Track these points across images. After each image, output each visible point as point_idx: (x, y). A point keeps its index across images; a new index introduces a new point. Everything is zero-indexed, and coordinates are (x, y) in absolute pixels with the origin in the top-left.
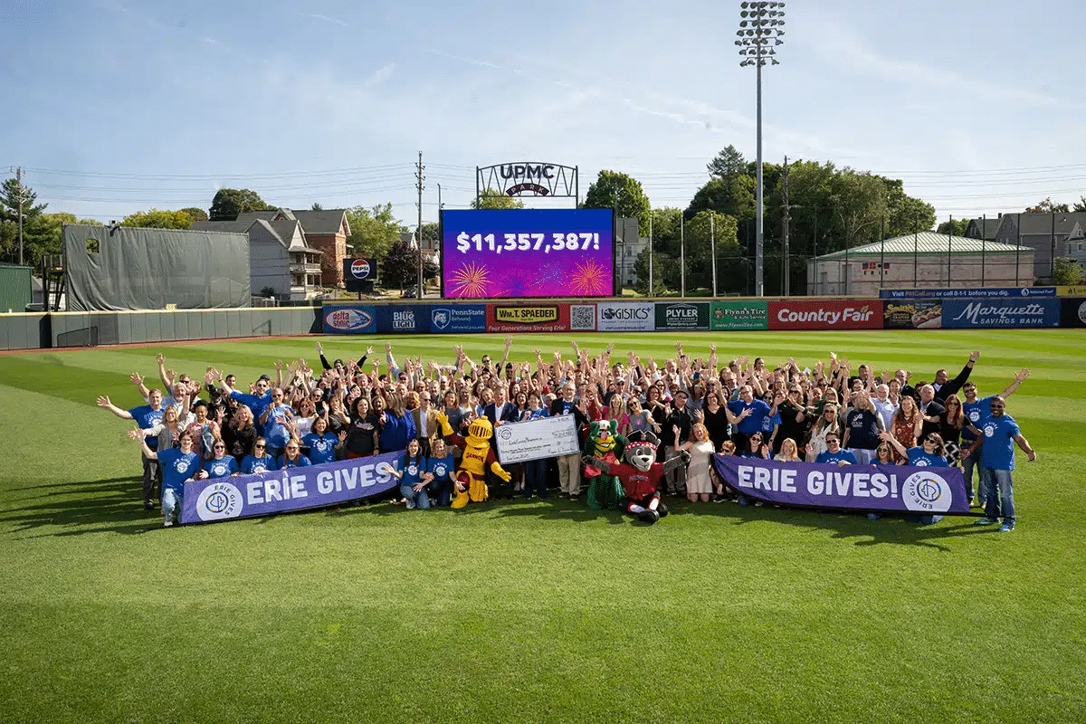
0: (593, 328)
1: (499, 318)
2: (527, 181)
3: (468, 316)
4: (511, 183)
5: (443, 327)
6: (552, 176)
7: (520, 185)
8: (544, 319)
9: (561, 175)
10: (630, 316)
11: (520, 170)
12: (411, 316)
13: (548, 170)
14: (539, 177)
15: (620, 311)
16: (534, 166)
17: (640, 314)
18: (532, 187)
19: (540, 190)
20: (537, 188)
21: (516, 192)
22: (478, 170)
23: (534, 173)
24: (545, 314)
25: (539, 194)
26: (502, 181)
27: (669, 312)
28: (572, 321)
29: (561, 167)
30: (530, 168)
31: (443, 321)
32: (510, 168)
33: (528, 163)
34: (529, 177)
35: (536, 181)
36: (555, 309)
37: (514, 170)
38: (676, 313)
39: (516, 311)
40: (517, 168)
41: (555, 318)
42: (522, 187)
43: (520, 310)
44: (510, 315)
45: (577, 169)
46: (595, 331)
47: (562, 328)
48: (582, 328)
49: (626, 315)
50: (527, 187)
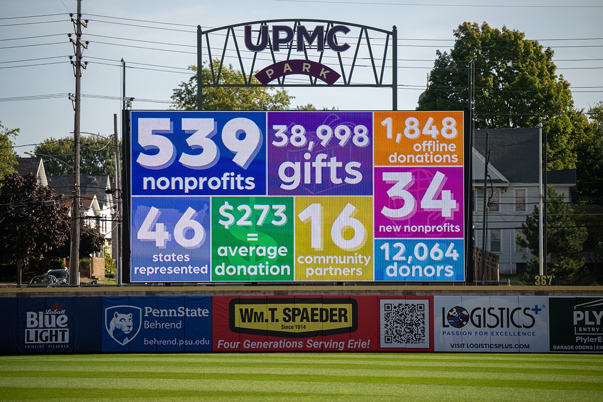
0: (426, 345)
1: (238, 323)
2: (297, 55)
3: (176, 320)
4: (265, 60)
5: (127, 341)
6: (346, 47)
7: (282, 64)
8: (328, 326)
9: (364, 41)
10: (500, 322)
11: (283, 35)
12: (62, 320)
13: (339, 34)
14: (320, 48)
15: (480, 312)
16: (310, 27)
17: (519, 317)
18: (306, 67)
19: (323, 73)
20: (316, 70)
21: (273, 78)
22: (200, 33)
23: (310, 41)
24: (330, 316)
25: (319, 82)
26: (247, 55)
27: (578, 316)
28: (383, 330)
29: (364, 28)
30: (302, 31)
31: (126, 330)
32: (264, 30)
33: (299, 21)
34: (301, 47)
35: (313, 55)
36: (349, 307)
37: (271, 35)
38: (592, 318)
39: (273, 310)
40: (276, 30)
41: (349, 324)
42: (287, 67)
43: (280, 307)
44: (260, 317)
45: (394, 33)
46: (431, 350)
47: (364, 345)
48: (403, 345)
49: (490, 320)
50: (297, 67)
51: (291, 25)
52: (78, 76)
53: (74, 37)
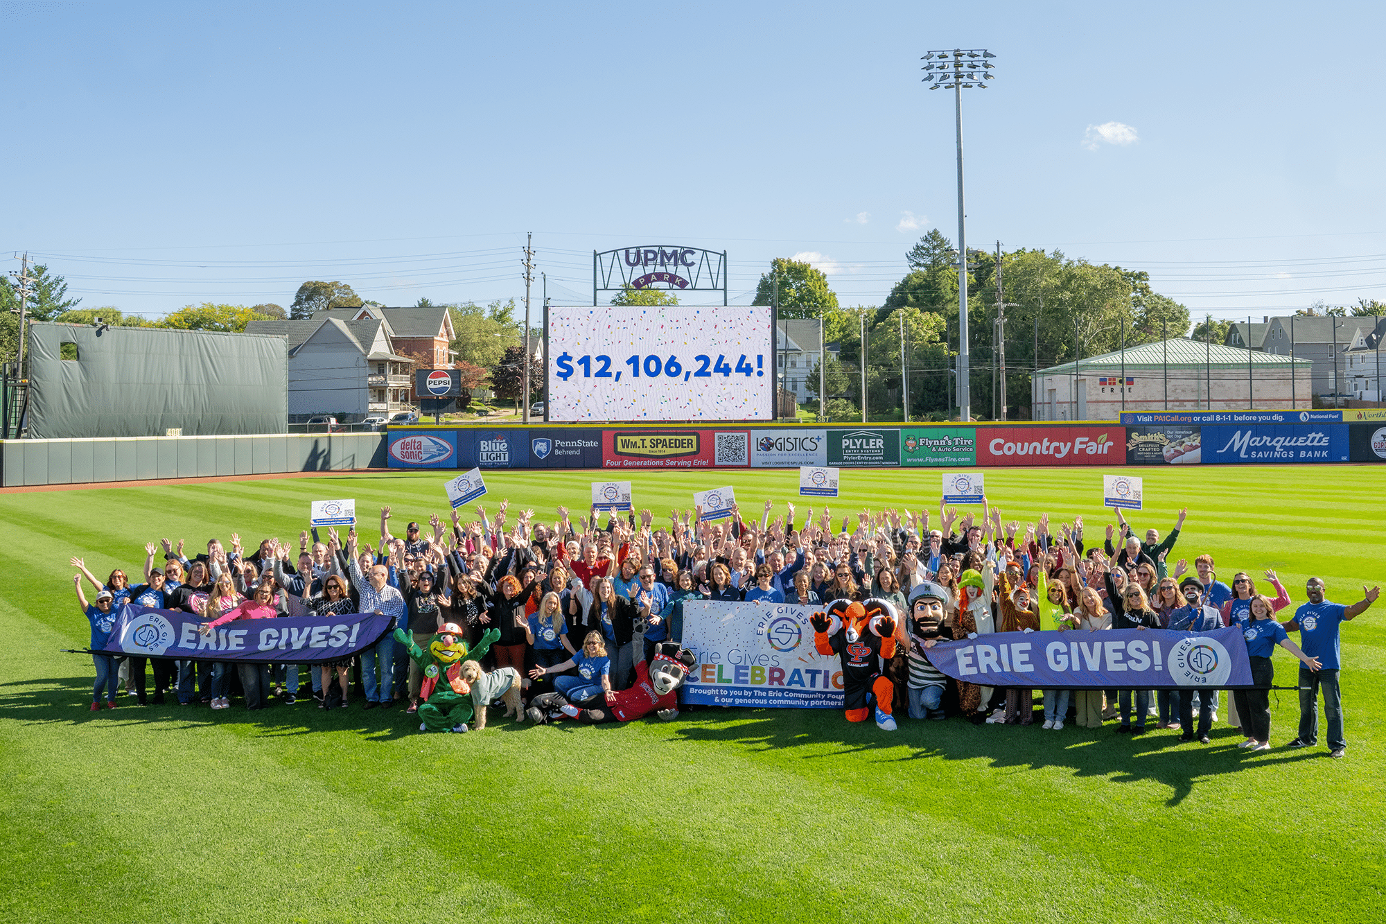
0: (746, 463)
1: (620, 449)
2: (660, 269)
4: (639, 272)
6: (693, 264)
7: (651, 274)
8: (680, 450)
9: (705, 262)
10: (794, 447)
11: (651, 256)
12: (503, 446)
13: (688, 256)
14: (676, 264)
15: (781, 441)
16: (669, 251)
17: (807, 444)
18: (666, 277)
19: (677, 281)
20: (672, 278)
21: (644, 284)
22: (595, 255)
23: (669, 259)
24: (682, 444)
25: (675, 287)
26: (627, 269)
27: (845, 443)
28: (717, 453)
29: (705, 251)
30: (663, 253)
31: (544, 451)
32: (638, 253)
33: (661, 246)
34: (662, 264)
35: (671, 269)
36: (694, 438)
37: (642, 255)
38: (854, 444)
39: (643, 440)
40: (646, 252)
41: (694, 449)
42: (653, 277)
43: (648, 438)
44: (634, 445)
45: (725, 255)
46: (748, 467)
47: (704, 463)
48: (730, 463)
49: (788, 446)
50: (660, 277)
51: (656, 249)
52: (528, 286)
53: (525, 261)
